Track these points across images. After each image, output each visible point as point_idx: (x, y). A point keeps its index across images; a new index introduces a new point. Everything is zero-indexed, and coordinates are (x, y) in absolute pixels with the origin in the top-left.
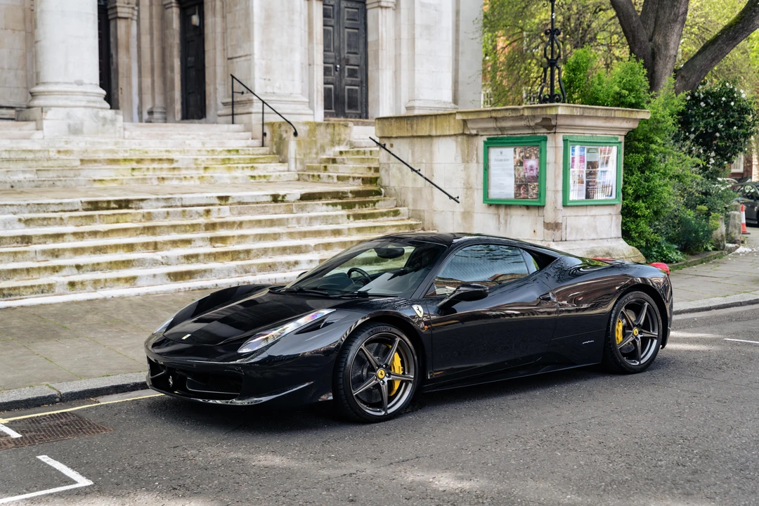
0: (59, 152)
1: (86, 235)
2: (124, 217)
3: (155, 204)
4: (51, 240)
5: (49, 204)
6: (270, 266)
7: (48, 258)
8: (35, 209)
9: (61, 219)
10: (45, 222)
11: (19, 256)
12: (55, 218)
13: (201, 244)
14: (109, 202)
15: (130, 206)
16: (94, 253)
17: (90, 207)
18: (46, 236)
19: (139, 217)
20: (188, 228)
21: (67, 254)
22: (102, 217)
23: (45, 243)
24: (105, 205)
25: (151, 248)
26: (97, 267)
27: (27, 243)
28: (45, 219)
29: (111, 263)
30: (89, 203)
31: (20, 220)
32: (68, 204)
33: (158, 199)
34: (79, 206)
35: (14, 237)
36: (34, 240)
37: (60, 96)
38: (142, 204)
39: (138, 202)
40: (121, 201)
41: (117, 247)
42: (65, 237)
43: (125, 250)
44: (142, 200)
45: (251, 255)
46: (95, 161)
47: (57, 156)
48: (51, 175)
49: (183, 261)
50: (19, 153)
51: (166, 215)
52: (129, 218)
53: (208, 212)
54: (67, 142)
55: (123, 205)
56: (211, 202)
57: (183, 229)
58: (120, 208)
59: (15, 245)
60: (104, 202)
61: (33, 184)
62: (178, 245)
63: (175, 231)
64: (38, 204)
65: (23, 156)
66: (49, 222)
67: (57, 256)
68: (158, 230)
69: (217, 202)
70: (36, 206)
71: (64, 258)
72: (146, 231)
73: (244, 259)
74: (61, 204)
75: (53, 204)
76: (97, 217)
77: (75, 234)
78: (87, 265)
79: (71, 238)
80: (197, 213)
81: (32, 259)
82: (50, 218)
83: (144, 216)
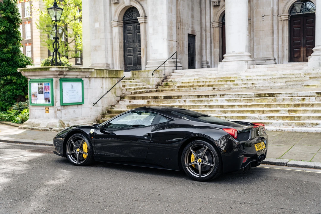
0: (305, 74)
1: (242, 106)
2: (264, 100)
3: (285, 95)
4: (230, 107)
5: (242, 94)
6: (302, 124)
7: (222, 114)
8: (237, 96)
9: (240, 100)
10: (235, 101)
11: (213, 112)
12: (238, 100)
13: (284, 113)
14: (265, 94)
15: (274, 96)
16: (239, 113)
17: (257, 96)
18: (228, 106)
19: (271, 100)
20: (285, 106)
21: (229, 113)
22: (255, 100)
23: (228, 108)
24: (263, 95)
25: (261, 112)
26: (232, 118)
27: (222, 108)
28: (234, 100)
29: (237, 117)
30: (257, 94)
31: (226, 100)
32: (249, 95)
33: (286, 93)
34: (253, 96)
35: (218, 106)
36: (224, 107)
37: (319, 51)
38: (279, 95)
39: (277, 94)
40: (270, 94)
41: (247, 111)
42: (235, 106)
43: (251, 112)
44: (279, 94)
45: (301, 119)
46: (316, 77)
47: (304, 76)
48: (291, 83)
49: (267, 118)
50: (289, 75)
51: (283, 100)
52: (266, 101)
53: (304, 99)
54: (313, 70)
55: (271, 95)
56: (313, 95)
57: (283, 106)
58: (270, 96)
59: (218, 108)
60: (263, 94)
61: (279, 87)
62: (273, 112)
63: (279, 107)
64: (238, 94)
65: (290, 76)
66: (236, 101)
67: (225, 113)
68: (272, 106)
69: (316, 95)
70: (238, 95)
71: (228, 114)
72: (267, 106)
73: (297, 120)
74: (247, 94)
75: (244, 94)
76: (254, 100)
77: (238, 105)
78: (229, 117)
79: (237, 107)
80: (298, 99)
81: (217, 113)
82: (236, 100)
83: (273, 100)
